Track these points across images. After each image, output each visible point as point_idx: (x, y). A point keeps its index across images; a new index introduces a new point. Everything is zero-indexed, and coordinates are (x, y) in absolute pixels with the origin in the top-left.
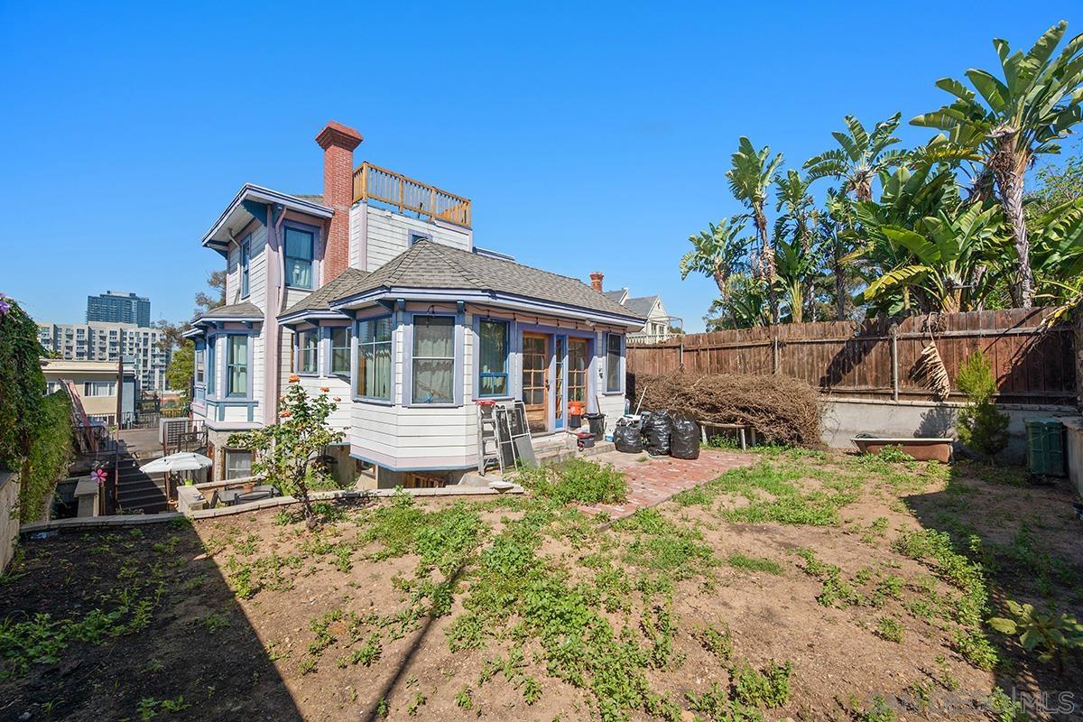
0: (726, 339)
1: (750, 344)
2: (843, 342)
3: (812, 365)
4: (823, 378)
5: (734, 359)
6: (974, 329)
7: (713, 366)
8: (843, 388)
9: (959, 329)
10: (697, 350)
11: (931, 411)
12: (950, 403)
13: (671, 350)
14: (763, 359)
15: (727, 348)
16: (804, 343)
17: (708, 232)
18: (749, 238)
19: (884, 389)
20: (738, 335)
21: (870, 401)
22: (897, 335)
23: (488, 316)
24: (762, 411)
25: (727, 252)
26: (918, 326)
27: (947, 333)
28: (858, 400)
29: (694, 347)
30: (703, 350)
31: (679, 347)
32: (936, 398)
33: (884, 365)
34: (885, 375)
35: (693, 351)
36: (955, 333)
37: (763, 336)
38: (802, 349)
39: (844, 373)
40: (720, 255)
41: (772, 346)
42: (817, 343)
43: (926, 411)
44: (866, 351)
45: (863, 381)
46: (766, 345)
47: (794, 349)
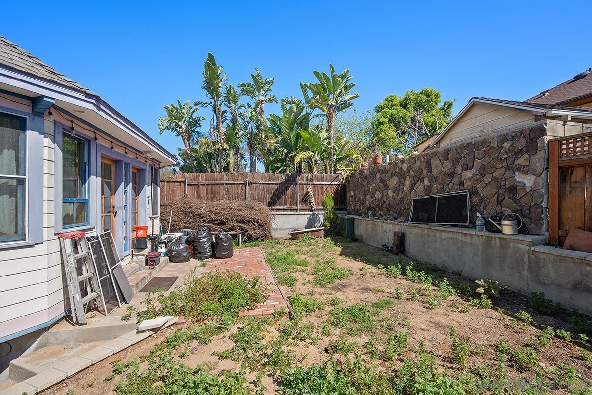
0: (218, 178)
1: (233, 182)
2: (277, 184)
3: (264, 195)
4: (269, 202)
5: (222, 191)
6: (322, 181)
7: (209, 195)
8: (277, 207)
9: (318, 181)
10: (198, 185)
11: (310, 216)
12: (316, 212)
13: (176, 184)
14: (240, 192)
15: (218, 184)
16: (260, 183)
17: (176, 105)
18: (201, 117)
19: (294, 207)
20: (225, 176)
21: (289, 213)
22: (299, 182)
23: (73, 129)
24: (252, 222)
25: (190, 123)
26: (305, 178)
27: (315, 182)
28: (285, 213)
29: (195, 182)
30: (202, 185)
31: (185, 182)
32: (311, 210)
33: (293, 196)
34: (294, 202)
35: (194, 185)
36: (317, 183)
37: (240, 178)
38: (259, 187)
39: (278, 200)
40: (185, 124)
41: (245, 184)
42: (267, 184)
43: (309, 216)
44: (287, 189)
45: (285, 204)
46: (241, 184)
47: (256, 187)
